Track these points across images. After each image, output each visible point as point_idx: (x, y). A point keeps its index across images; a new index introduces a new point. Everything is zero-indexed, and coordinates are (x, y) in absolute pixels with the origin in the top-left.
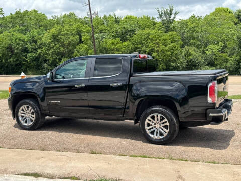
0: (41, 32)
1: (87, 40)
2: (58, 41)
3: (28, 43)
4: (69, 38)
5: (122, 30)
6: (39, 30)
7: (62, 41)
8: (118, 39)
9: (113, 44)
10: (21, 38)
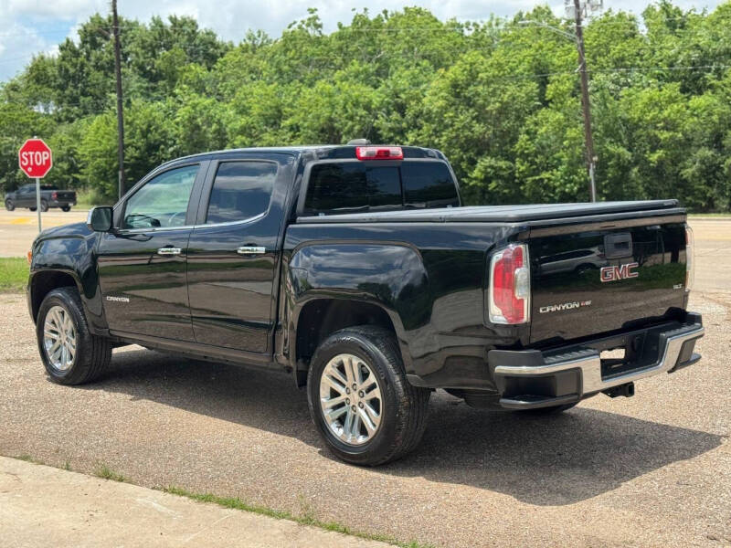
0: (422, 78)
1: (560, 95)
2: (469, 103)
3: (380, 114)
4: (504, 91)
5: (689, 56)
6: (417, 71)
7: (481, 101)
8: (673, 89)
9: (653, 104)
10: (361, 100)
